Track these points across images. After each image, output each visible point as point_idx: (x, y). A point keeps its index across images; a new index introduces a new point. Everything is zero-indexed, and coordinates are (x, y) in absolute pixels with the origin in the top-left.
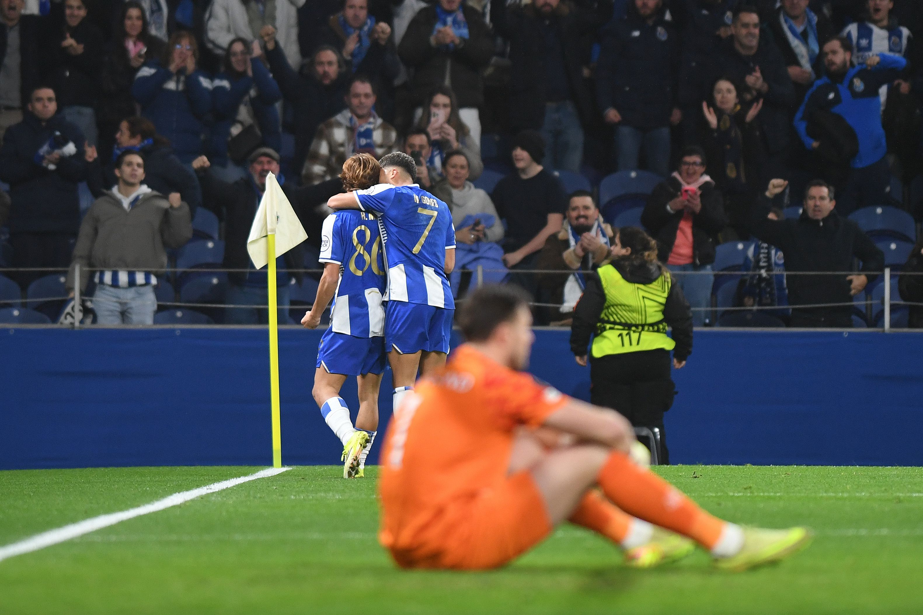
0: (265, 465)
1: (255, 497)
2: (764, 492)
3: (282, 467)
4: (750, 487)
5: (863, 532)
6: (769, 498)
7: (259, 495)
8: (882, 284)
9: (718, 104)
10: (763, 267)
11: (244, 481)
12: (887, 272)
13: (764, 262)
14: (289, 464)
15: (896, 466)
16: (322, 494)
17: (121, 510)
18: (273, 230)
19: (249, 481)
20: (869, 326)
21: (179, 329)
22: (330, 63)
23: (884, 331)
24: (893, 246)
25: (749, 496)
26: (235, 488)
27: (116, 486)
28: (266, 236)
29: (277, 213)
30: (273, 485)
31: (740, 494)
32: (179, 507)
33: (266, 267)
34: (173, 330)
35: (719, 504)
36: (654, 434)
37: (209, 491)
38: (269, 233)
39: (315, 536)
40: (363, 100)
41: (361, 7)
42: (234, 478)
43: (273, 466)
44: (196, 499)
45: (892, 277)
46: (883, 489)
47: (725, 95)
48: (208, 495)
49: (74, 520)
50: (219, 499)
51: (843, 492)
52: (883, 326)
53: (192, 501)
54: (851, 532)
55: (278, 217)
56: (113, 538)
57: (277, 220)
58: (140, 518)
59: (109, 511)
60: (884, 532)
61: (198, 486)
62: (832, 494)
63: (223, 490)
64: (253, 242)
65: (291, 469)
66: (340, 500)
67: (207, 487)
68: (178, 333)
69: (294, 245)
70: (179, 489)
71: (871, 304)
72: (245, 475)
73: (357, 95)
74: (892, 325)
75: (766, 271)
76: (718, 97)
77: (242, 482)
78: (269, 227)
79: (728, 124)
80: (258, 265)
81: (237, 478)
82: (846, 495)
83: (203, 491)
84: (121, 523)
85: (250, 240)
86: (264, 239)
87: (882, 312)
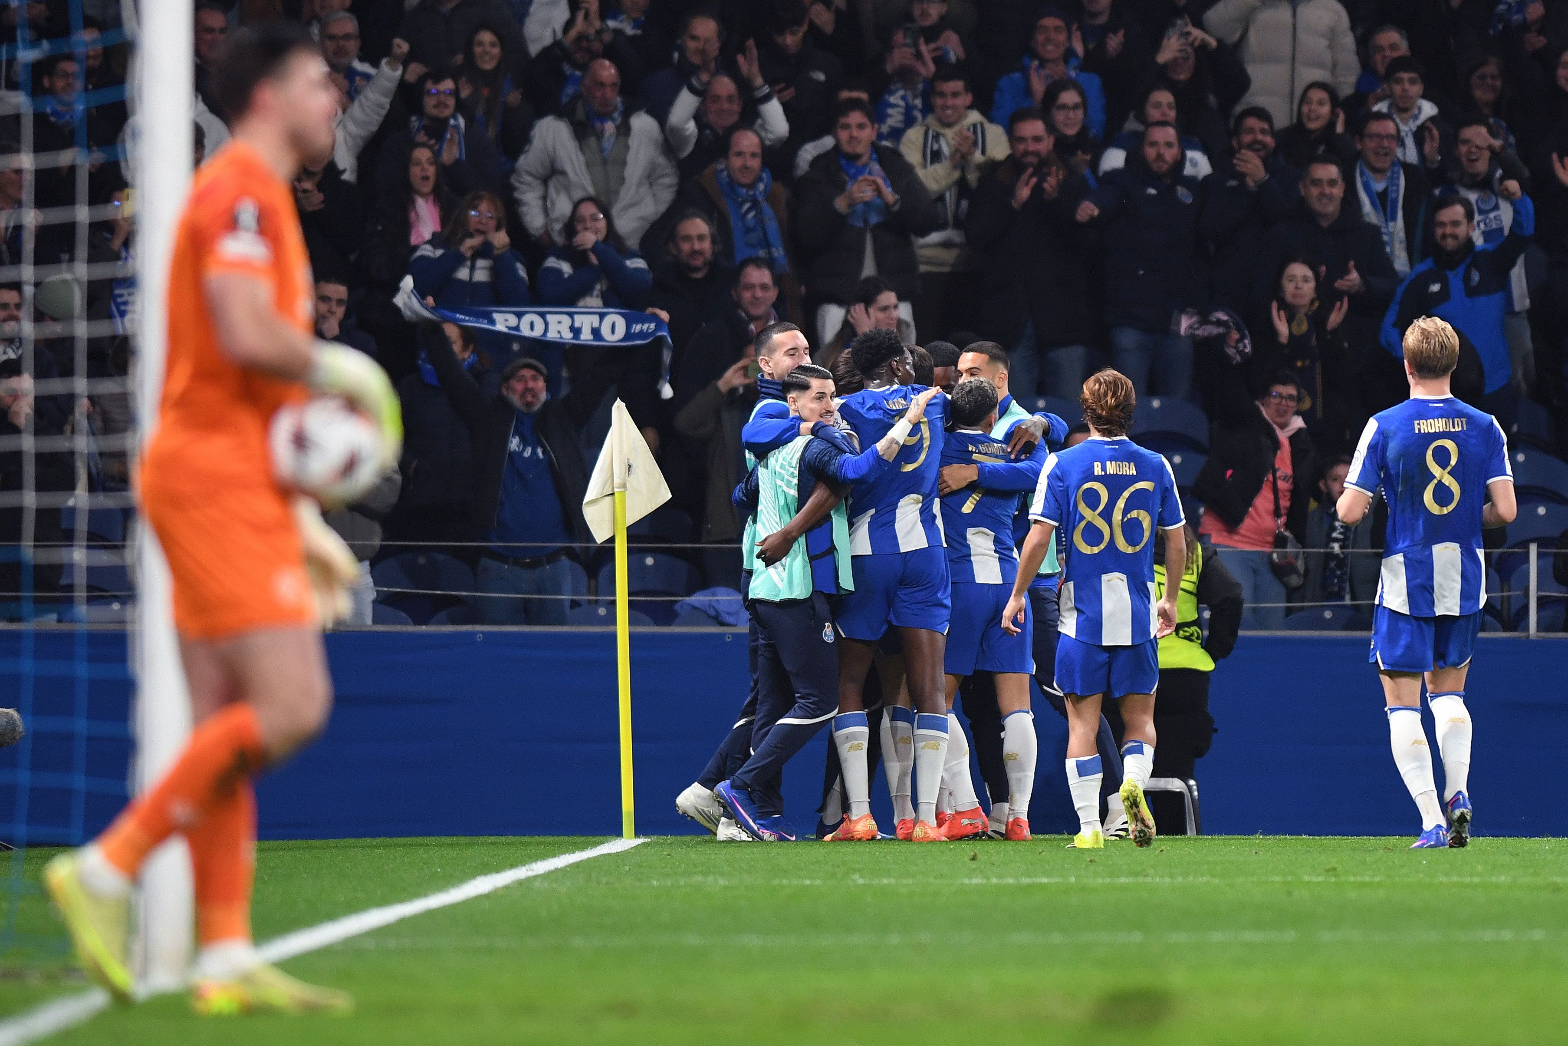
0: (610, 835)
1: (598, 883)
2: (1355, 875)
3: (635, 838)
4: (1334, 869)
5: (1507, 935)
6: (1363, 885)
7: (604, 880)
8: (1525, 566)
9: (1289, 298)
10: (1336, 540)
11: (580, 859)
12: (1533, 549)
13: (1340, 533)
14: (646, 835)
15: (1547, 837)
16: (699, 878)
17: (401, 900)
18: (624, 486)
19: (589, 859)
20: (1505, 630)
21: (483, 633)
22: (701, 237)
23: (1528, 637)
24: (1541, 511)
25: (1334, 882)
26: (568, 869)
27: (391, 866)
28: (613, 494)
29: (628, 459)
30: (625, 865)
31: (1320, 879)
32: (487, 896)
33: (612, 540)
34: (474, 634)
35: (1289, 893)
36: (1189, 788)
37: (530, 874)
38: (616, 490)
39: (692, 940)
40: (759, 293)
41: (754, 155)
42: (565, 854)
43: (622, 836)
44: (511, 886)
45: (1540, 556)
46: (1531, 871)
47: (1300, 285)
48: (529, 880)
49: (332, 915)
50: (546, 885)
51: (1471, 876)
52: (1526, 628)
53: (506, 888)
54: (1489, 935)
55: (630, 466)
56: (392, 943)
57: (629, 471)
58: (430, 914)
59: (384, 902)
60: (1538, 935)
61: (513, 866)
62: (1455, 879)
63: (550, 873)
64: (591, 502)
65: (649, 840)
66: (725, 888)
67: (527, 867)
68: (479, 638)
69: (652, 508)
70: (486, 869)
71: (1509, 597)
72: (583, 847)
73: (751, 287)
74: (1539, 628)
75: (1341, 547)
76: (1289, 287)
77: (578, 860)
78: (617, 481)
79: (1305, 327)
80: (600, 535)
81: (569, 854)
82: (1476, 880)
83: (521, 873)
84: (403, 922)
85: (587, 499)
86: (609, 498)
87: (1526, 607)
